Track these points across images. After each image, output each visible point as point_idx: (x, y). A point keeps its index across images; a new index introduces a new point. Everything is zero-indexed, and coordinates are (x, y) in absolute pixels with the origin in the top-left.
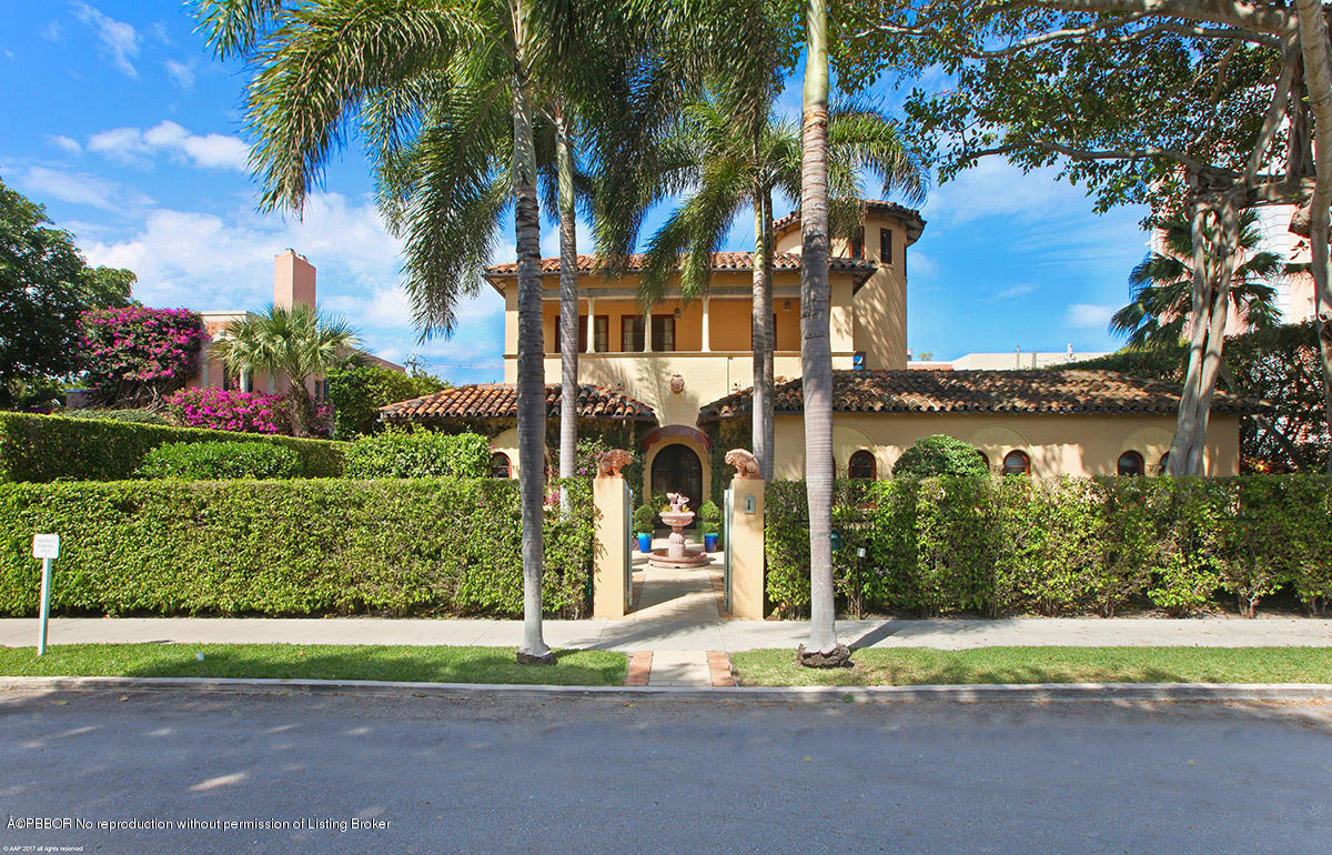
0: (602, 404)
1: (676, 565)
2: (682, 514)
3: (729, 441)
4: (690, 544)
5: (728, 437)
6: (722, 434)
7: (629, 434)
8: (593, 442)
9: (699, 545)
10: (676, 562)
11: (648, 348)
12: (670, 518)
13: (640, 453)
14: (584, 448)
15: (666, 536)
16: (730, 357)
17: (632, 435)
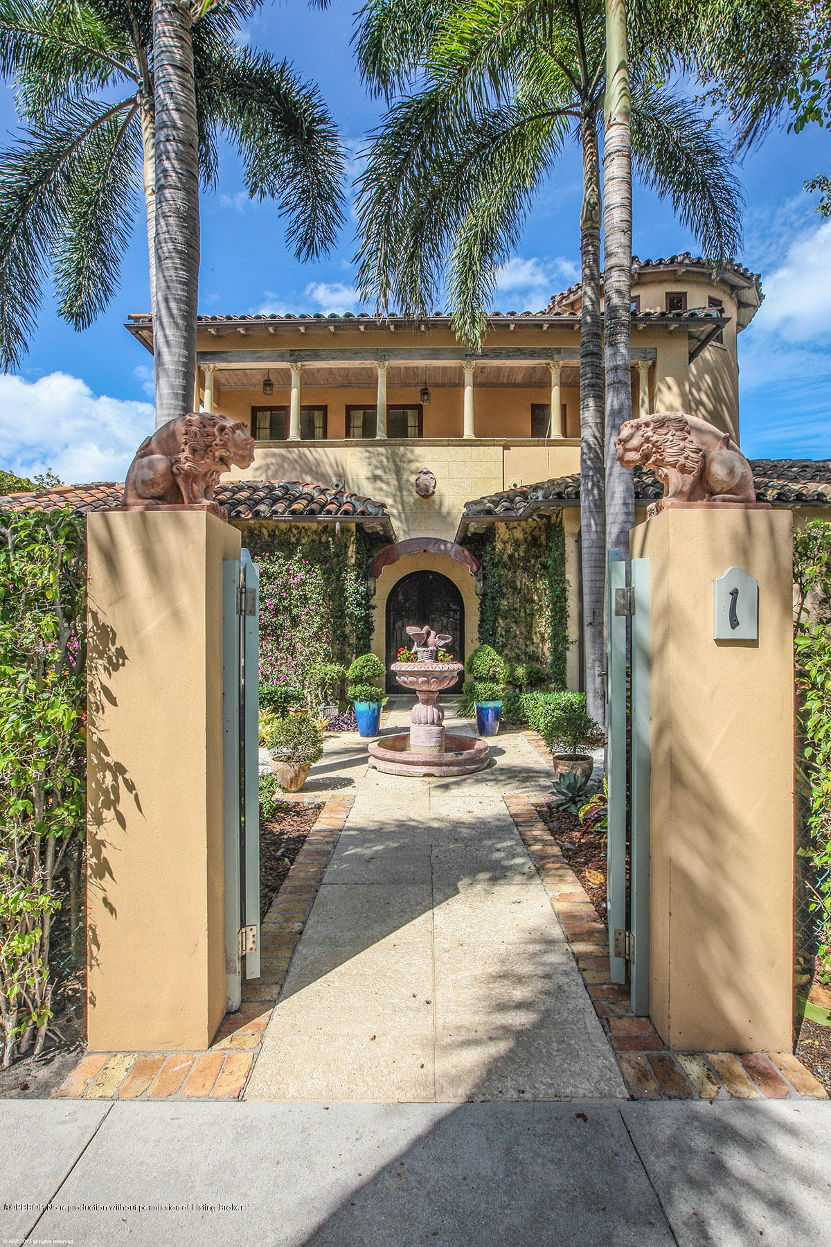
0: (305, 502)
1: (425, 770)
2: (438, 667)
3: (511, 557)
4: (452, 721)
5: (509, 551)
6: (499, 546)
7: (346, 547)
8: (288, 558)
9: (464, 721)
10: (425, 764)
11: (381, 435)
12: (412, 673)
13: (365, 578)
14: (274, 568)
15: (408, 705)
16: (506, 447)
17: (352, 548)
